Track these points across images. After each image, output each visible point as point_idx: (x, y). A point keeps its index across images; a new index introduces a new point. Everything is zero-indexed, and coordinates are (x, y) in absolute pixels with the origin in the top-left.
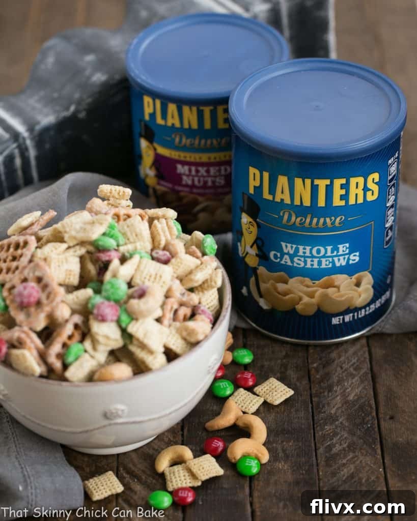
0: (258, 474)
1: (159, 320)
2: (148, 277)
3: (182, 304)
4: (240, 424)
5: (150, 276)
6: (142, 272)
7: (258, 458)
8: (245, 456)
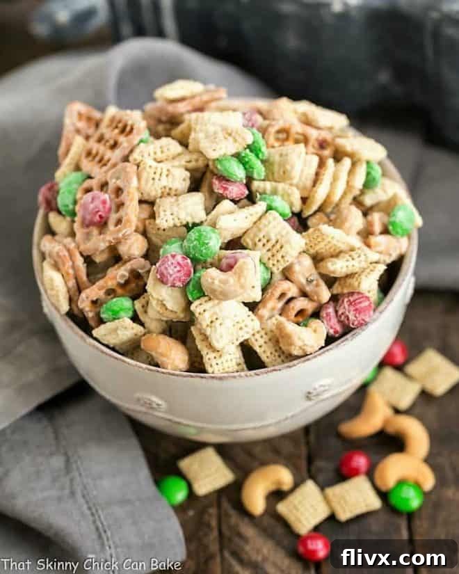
0: (420, 509)
1: (252, 306)
2: (264, 241)
3: (304, 294)
4: (390, 430)
5: (268, 241)
6: (260, 230)
7: (417, 485)
8: (401, 482)
